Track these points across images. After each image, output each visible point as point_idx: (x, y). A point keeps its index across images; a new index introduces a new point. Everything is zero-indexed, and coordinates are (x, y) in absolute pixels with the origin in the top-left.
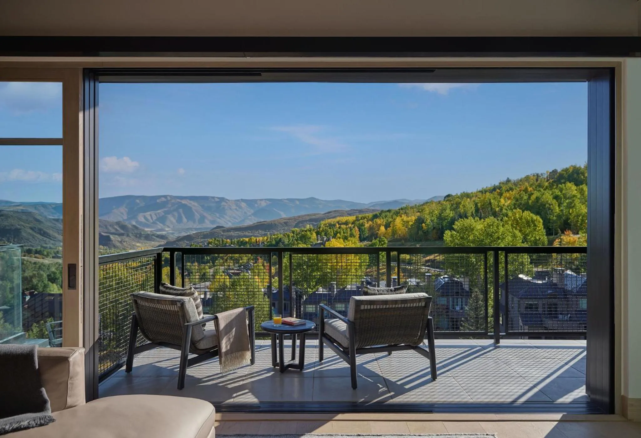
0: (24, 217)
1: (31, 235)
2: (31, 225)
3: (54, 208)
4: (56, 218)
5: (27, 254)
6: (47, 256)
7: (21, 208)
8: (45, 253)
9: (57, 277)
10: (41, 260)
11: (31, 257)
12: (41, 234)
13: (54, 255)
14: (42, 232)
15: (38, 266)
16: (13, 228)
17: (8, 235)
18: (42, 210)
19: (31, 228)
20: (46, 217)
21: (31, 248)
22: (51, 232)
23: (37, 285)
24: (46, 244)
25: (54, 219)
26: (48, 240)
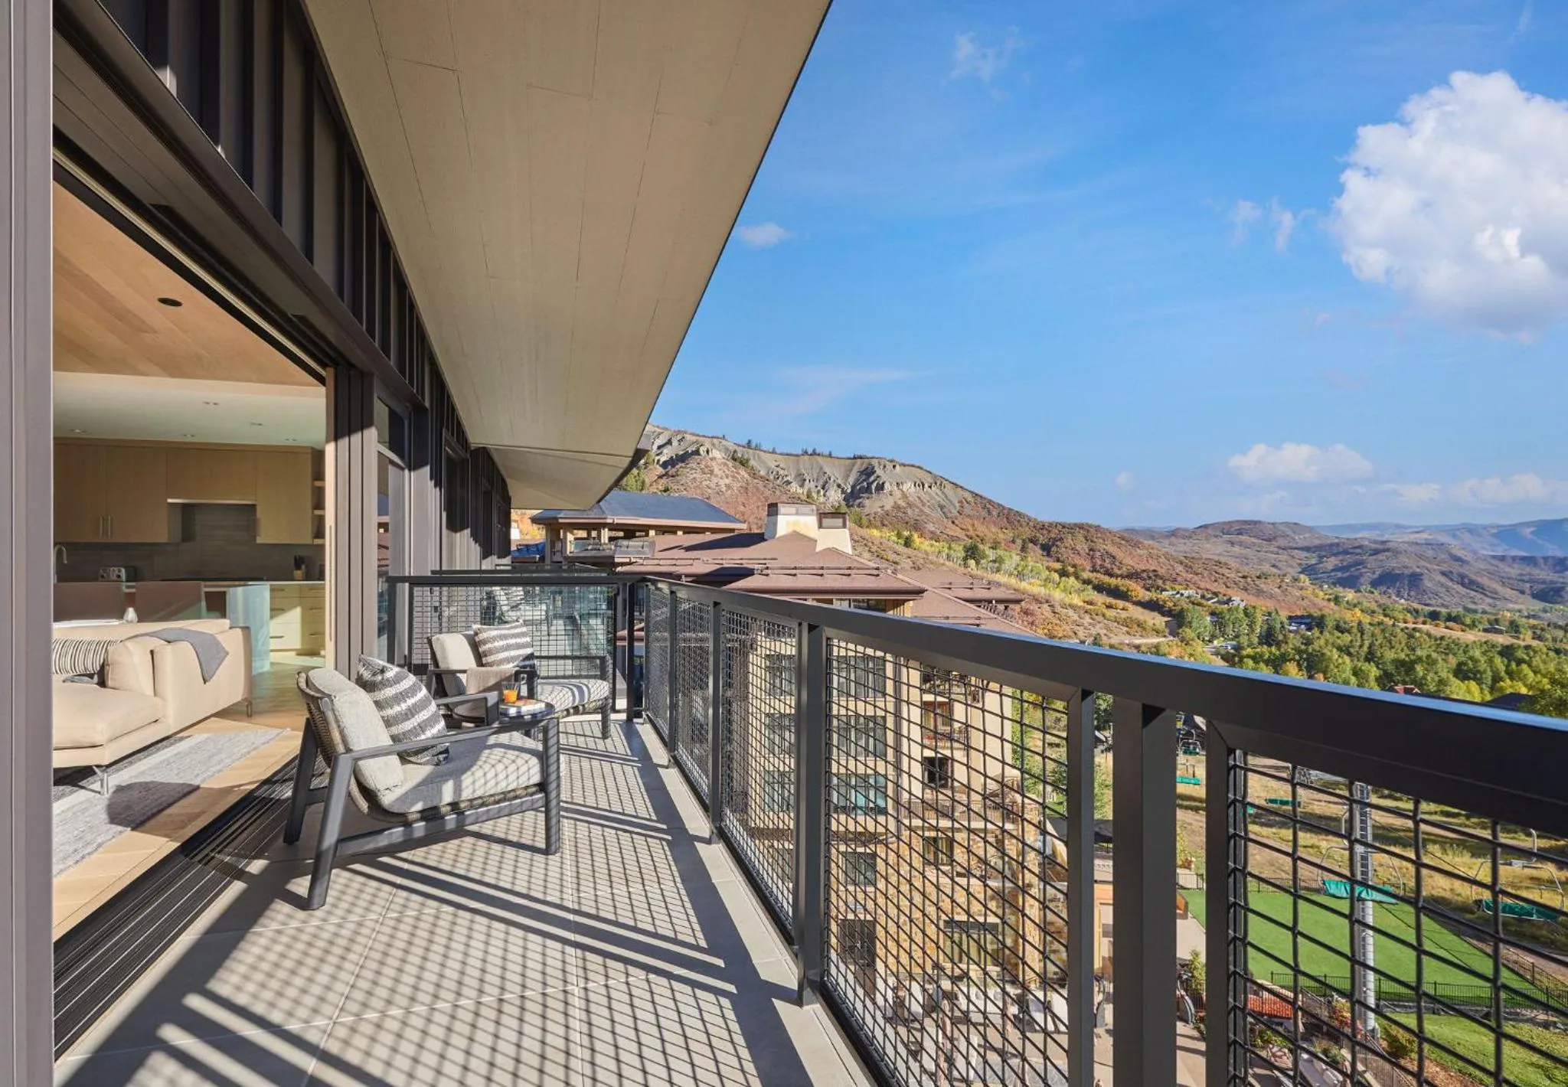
0: (1430, 553)
1: (1442, 585)
2: (1444, 568)
3: (1494, 535)
4: (1501, 554)
5: (1428, 620)
6: (1473, 626)
7: (1425, 536)
8: (1468, 621)
9: (1482, 669)
10: (1457, 634)
11: (1437, 625)
12: (1463, 585)
13: (1488, 626)
14: (1466, 581)
15: (1444, 643)
16: (1406, 572)
17: (1398, 584)
18: (1467, 538)
19: (1443, 574)
20: (1475, 552)
21: (1438, 609)
22: (1484, 581)
23: (1424, 678)
24: (1475, 603)
25: (1494, 557)
26: (1479, 596)
